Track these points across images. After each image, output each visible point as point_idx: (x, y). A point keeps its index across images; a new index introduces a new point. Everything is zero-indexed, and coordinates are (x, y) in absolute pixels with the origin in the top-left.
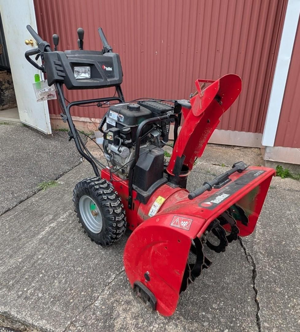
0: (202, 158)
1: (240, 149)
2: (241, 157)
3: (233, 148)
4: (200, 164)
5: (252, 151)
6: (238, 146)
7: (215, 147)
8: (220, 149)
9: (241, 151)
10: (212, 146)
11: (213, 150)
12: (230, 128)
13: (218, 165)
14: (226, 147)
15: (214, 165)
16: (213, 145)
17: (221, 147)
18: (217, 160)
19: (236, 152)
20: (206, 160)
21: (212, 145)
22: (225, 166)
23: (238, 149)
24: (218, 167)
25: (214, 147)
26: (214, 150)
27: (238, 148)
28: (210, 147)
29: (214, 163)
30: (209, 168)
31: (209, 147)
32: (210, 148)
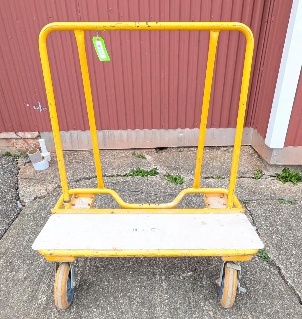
13: (211, 178)
15: (207, 178)
16: (194, 149)
21: (192, 149)
22: (220, 177)
29: (206, 176)
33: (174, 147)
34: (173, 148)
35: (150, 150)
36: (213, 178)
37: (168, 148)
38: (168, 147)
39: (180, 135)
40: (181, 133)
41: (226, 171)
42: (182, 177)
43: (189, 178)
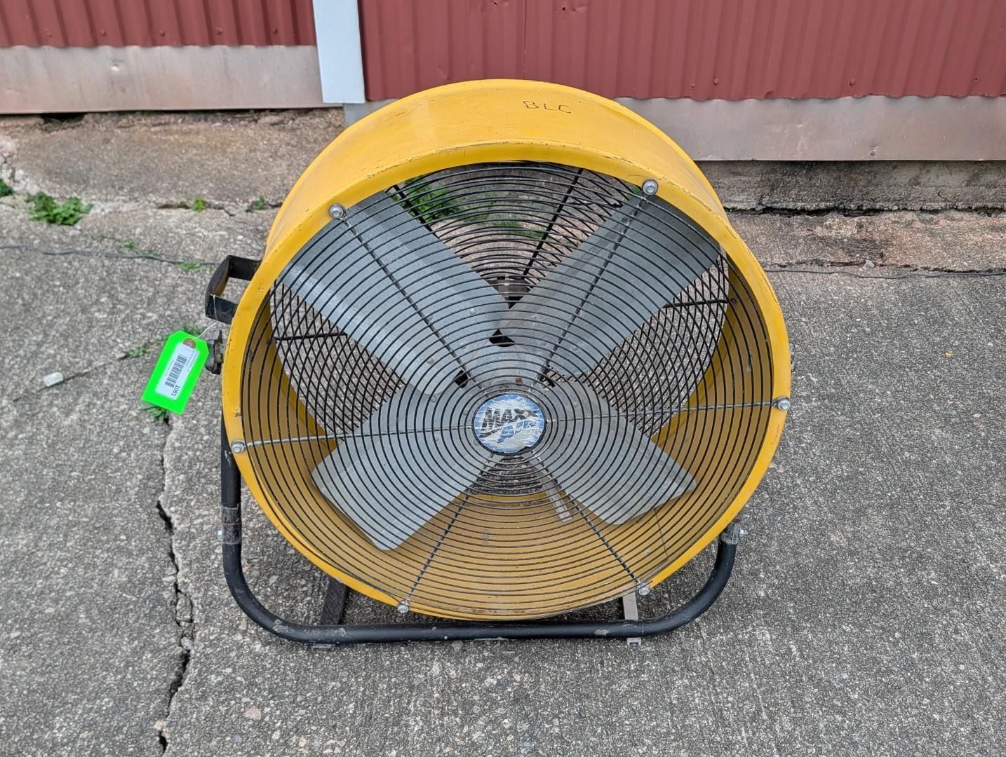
0: (113, 186)
1: (282, 122)
2: (282, 157)
3: (256, 121)
4: (107, 211)
5: (330, 124)
6: (272, 110)
7: (178, 124)
8: (198, 133)
9: (283, 129)
10: (166, 124)
11: (165, 141)
12: (220, 33)
13: (179, 207)
14: (225, 121)
15: (166, 206)
16: (172, 118)
17: (206, 120)
18: (175, 186)
19: (263, 138)
20: (132, 190)
21: (166, 118)
22: (209, 206)
23: (273, 125)
24: (176, 214)
25: (174, 128)
26: (172, 138)
27: (274, 118)
28: (158, 128)
29: (164, 201)
30: (135, 228)
31: (153, 129)
32: (155, 133)
33: (105, 113)
34: (104, 116)
35: (22, 122)
36: (186, 207)
37: (86, 117)
38: (86, 113)
39: (115, 69)
40: (116, 62)
41: (237, 185)
42: (84, 203)
43: (108, 207)
